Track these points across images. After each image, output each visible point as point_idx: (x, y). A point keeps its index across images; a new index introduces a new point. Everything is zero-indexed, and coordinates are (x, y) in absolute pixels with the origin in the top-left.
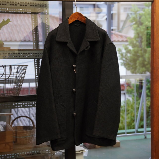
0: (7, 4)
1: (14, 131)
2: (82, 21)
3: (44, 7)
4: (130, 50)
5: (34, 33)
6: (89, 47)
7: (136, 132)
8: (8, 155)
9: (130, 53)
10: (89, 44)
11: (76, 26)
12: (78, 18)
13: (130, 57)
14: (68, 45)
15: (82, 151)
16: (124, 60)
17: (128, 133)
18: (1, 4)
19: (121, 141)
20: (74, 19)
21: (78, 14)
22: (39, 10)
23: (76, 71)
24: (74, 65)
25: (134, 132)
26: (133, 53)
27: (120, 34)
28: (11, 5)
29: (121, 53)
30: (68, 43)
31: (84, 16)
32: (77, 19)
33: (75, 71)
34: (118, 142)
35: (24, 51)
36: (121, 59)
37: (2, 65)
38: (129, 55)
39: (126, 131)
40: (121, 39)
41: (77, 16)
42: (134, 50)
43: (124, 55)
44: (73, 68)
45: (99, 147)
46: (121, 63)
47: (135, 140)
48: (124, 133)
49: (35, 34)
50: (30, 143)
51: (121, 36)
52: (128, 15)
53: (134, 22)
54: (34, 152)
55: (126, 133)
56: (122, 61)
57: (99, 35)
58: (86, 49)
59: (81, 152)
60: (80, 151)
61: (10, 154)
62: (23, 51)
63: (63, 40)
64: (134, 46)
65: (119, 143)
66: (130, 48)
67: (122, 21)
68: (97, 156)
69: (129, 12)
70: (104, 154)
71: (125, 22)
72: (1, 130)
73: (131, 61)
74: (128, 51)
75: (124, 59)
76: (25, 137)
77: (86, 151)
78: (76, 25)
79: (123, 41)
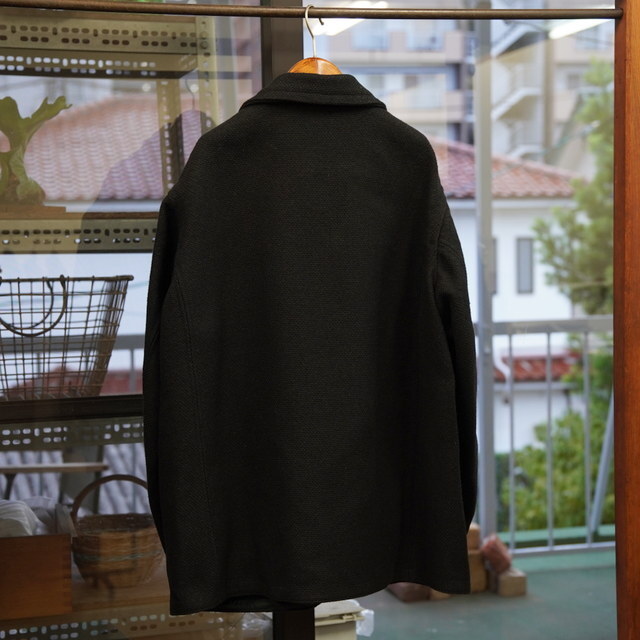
0: (52, 39)
1: (74, 535)
3: (199, 50)
4: (581, 228)
5: (170, 152)
7: (589, 539)
8: (54, 627)
9: (581, 239)
13: (582, 252)
15: (350, 614)
16: (557, 267)
17: (559, 542)
18: (29, 38)
19: (530, 574)
22: (184, 63)
25: (581, 540)
26: (591, 237)
27: (549, 169)
28: (65, 41)
29: (545, 237)
34: (520, 578)
35: (118, 221)
36: (548, 260)
37: (41, 277)
38: (577, 245)
39: (551, 534)
40: (551, 190)
42: (594, 228)
43: (558, 245)
45: (446, 595)
46: (547, 275)
47: (587, 571)
48: (543, 543)
49: (172, 156)
50: (147, 581)
51: (554, 178)
52: (580, 102)
53: (596, 124)
54: (159, 619)
55: (551, 542)
56: (550, 269)
59: (346, 619)
60: (340, 616)
61: (64, 626)
62: (113, 221)
64: (595, 212)
65: (522, 581)
66: (583, 219)
67: (559, 124)
68: (435, 631)
69: (585, 90)
70: (461, 622)
71: (568, 126)
72: (26, 532)
73: (583, 268)
74: (575, 233)
75: (558, 261)
76: (124, 558)
77: (367, 614)
79: (559, 196)
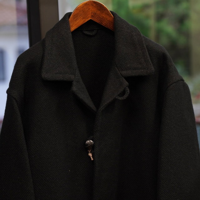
2: (104, 24)
6: (129, 91)
10: (126, 83)
11: (87, 35)
12: (92, 16)
14: (74, 88)
20: (83, 18)
21: (94, 5)
23: (93, 156)
24: (88, 141)
30: (74, 83)
31: (109, 10)
32: (90, 19)
33: (90, 155)
41: (92, 9)
44: (86, 148)
57: (150, 60)
58: (120, 98)
63: (60, 77)
78: (86, 32)
